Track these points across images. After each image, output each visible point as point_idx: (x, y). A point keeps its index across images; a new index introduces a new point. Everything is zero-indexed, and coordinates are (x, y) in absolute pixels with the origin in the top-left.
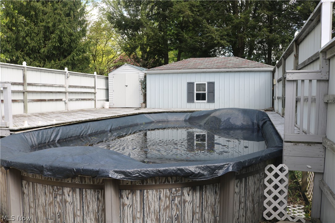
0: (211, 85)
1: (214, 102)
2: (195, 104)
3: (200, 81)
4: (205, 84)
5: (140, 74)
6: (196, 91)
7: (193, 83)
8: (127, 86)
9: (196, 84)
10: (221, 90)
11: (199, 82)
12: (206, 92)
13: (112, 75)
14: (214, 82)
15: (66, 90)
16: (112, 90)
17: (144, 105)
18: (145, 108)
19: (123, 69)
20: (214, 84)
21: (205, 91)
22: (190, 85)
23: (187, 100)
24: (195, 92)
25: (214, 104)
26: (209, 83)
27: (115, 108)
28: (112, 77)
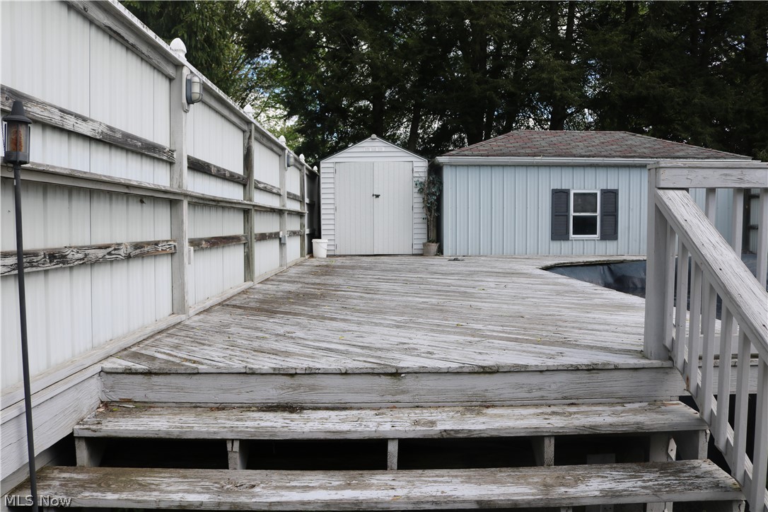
0: (611, 196)
1: (616, 238)
2: (570, 242)
3: (583, 187)
4: (596, 194)
5: (415, 164)
6: (574, 212)
7: (567, 192)
8: (377, 196)
9: (574, 194)
10: (632, 209)
11: (580, 189)
12: (598, 214)
13: (332, 165)
14: (617, 190)
15: (284, 206)
16: (332, 207)
17: (434, 247)
18: (436, 255)
19: (364, 150)
20: (618, 194)
21: (596, 211)
22: (559, 196)
23: (552, 233)
24: (572, 214)
25: (615, 242)
26: (604, 192)
27: (340, 256)
28: (332, 170)
